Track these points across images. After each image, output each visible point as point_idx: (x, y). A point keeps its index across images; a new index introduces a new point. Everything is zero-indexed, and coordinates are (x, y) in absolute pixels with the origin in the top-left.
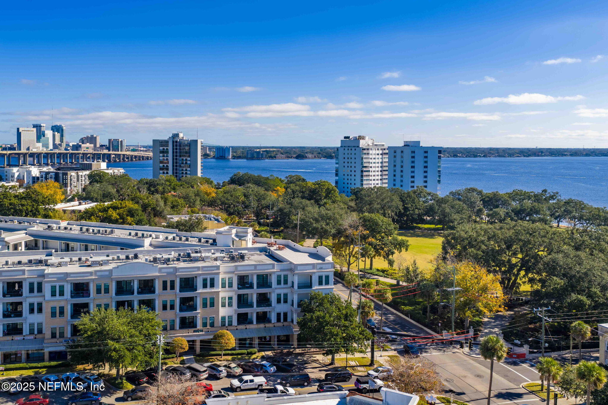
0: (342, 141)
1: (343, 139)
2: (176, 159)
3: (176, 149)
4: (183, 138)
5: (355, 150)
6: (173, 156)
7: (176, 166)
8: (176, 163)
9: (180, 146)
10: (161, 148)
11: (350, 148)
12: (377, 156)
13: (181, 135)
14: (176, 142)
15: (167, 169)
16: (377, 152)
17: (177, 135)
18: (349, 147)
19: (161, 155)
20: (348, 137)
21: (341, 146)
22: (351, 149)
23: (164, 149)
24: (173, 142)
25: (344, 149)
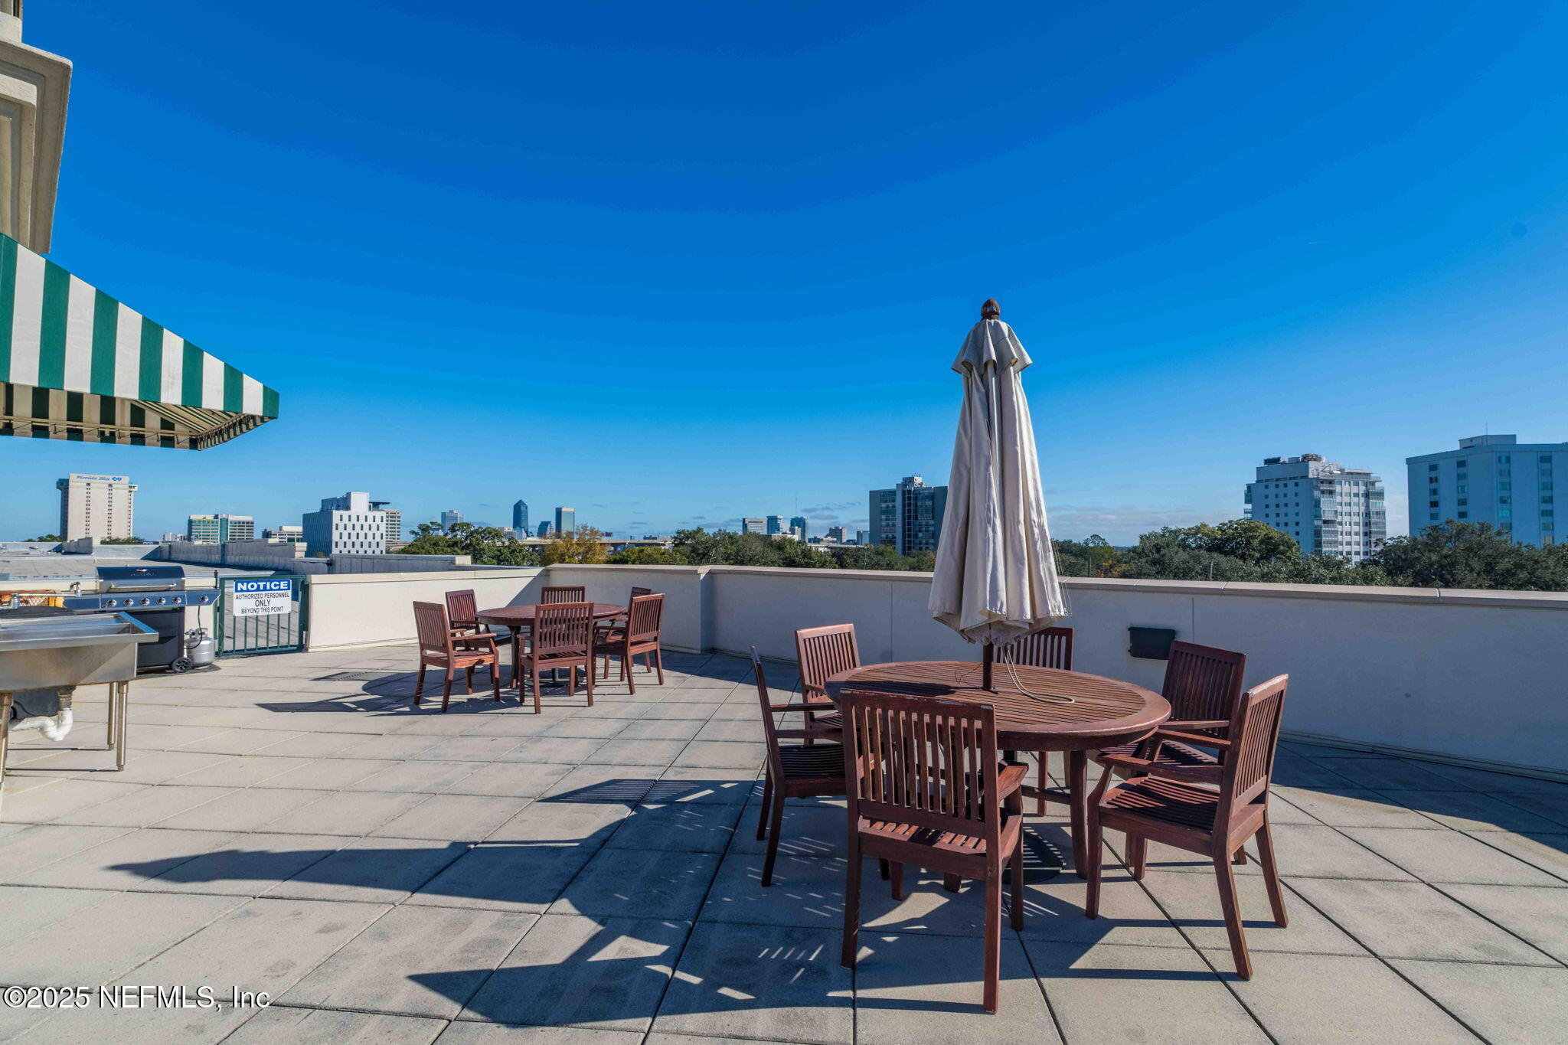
0: (1258, 469)
1: (1263, 465)
2: (909, 524)
3: (909, 505)
4: (921, 484)
5: (1297, 484)
6: (904, 519)
7: (909, 536)
8: (909, 530)
9: (916, 499)
10: (884, 505)
11: (1281, 483)
12: (1355, 500)
13: (918, 480)
14: (909, 491)
15: (894, 543)
16: (1355, 489)
17: (911, 480)
18: (1277, 480)
19: (884, 517)
20: (1276, 461)
21: (1258, 482)
22: (1286, 485)
23: (888, 507)
24: (904, 493)
25: (1267, 487)
